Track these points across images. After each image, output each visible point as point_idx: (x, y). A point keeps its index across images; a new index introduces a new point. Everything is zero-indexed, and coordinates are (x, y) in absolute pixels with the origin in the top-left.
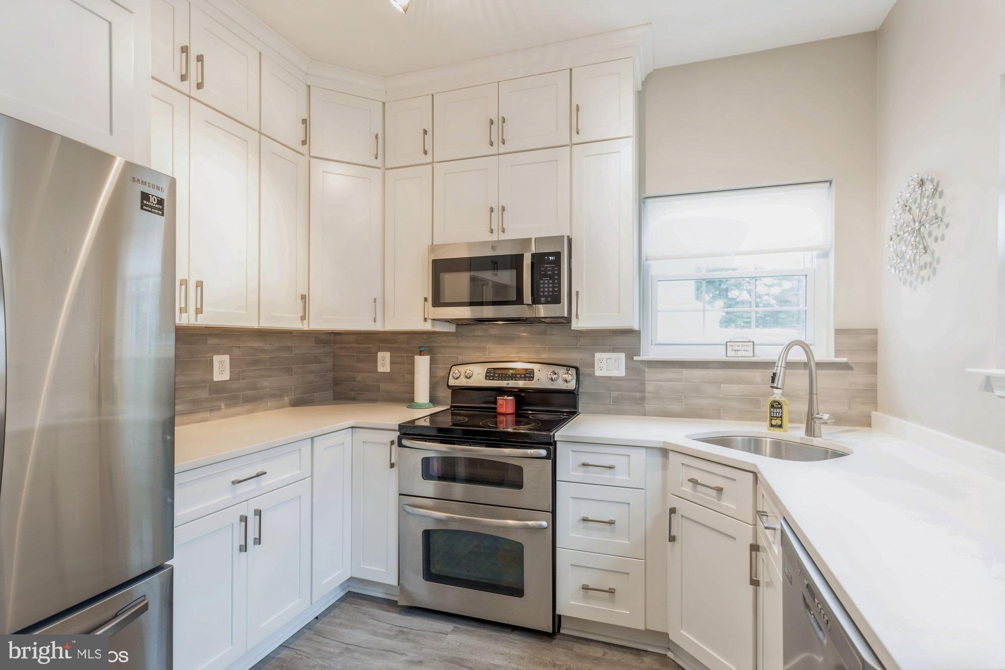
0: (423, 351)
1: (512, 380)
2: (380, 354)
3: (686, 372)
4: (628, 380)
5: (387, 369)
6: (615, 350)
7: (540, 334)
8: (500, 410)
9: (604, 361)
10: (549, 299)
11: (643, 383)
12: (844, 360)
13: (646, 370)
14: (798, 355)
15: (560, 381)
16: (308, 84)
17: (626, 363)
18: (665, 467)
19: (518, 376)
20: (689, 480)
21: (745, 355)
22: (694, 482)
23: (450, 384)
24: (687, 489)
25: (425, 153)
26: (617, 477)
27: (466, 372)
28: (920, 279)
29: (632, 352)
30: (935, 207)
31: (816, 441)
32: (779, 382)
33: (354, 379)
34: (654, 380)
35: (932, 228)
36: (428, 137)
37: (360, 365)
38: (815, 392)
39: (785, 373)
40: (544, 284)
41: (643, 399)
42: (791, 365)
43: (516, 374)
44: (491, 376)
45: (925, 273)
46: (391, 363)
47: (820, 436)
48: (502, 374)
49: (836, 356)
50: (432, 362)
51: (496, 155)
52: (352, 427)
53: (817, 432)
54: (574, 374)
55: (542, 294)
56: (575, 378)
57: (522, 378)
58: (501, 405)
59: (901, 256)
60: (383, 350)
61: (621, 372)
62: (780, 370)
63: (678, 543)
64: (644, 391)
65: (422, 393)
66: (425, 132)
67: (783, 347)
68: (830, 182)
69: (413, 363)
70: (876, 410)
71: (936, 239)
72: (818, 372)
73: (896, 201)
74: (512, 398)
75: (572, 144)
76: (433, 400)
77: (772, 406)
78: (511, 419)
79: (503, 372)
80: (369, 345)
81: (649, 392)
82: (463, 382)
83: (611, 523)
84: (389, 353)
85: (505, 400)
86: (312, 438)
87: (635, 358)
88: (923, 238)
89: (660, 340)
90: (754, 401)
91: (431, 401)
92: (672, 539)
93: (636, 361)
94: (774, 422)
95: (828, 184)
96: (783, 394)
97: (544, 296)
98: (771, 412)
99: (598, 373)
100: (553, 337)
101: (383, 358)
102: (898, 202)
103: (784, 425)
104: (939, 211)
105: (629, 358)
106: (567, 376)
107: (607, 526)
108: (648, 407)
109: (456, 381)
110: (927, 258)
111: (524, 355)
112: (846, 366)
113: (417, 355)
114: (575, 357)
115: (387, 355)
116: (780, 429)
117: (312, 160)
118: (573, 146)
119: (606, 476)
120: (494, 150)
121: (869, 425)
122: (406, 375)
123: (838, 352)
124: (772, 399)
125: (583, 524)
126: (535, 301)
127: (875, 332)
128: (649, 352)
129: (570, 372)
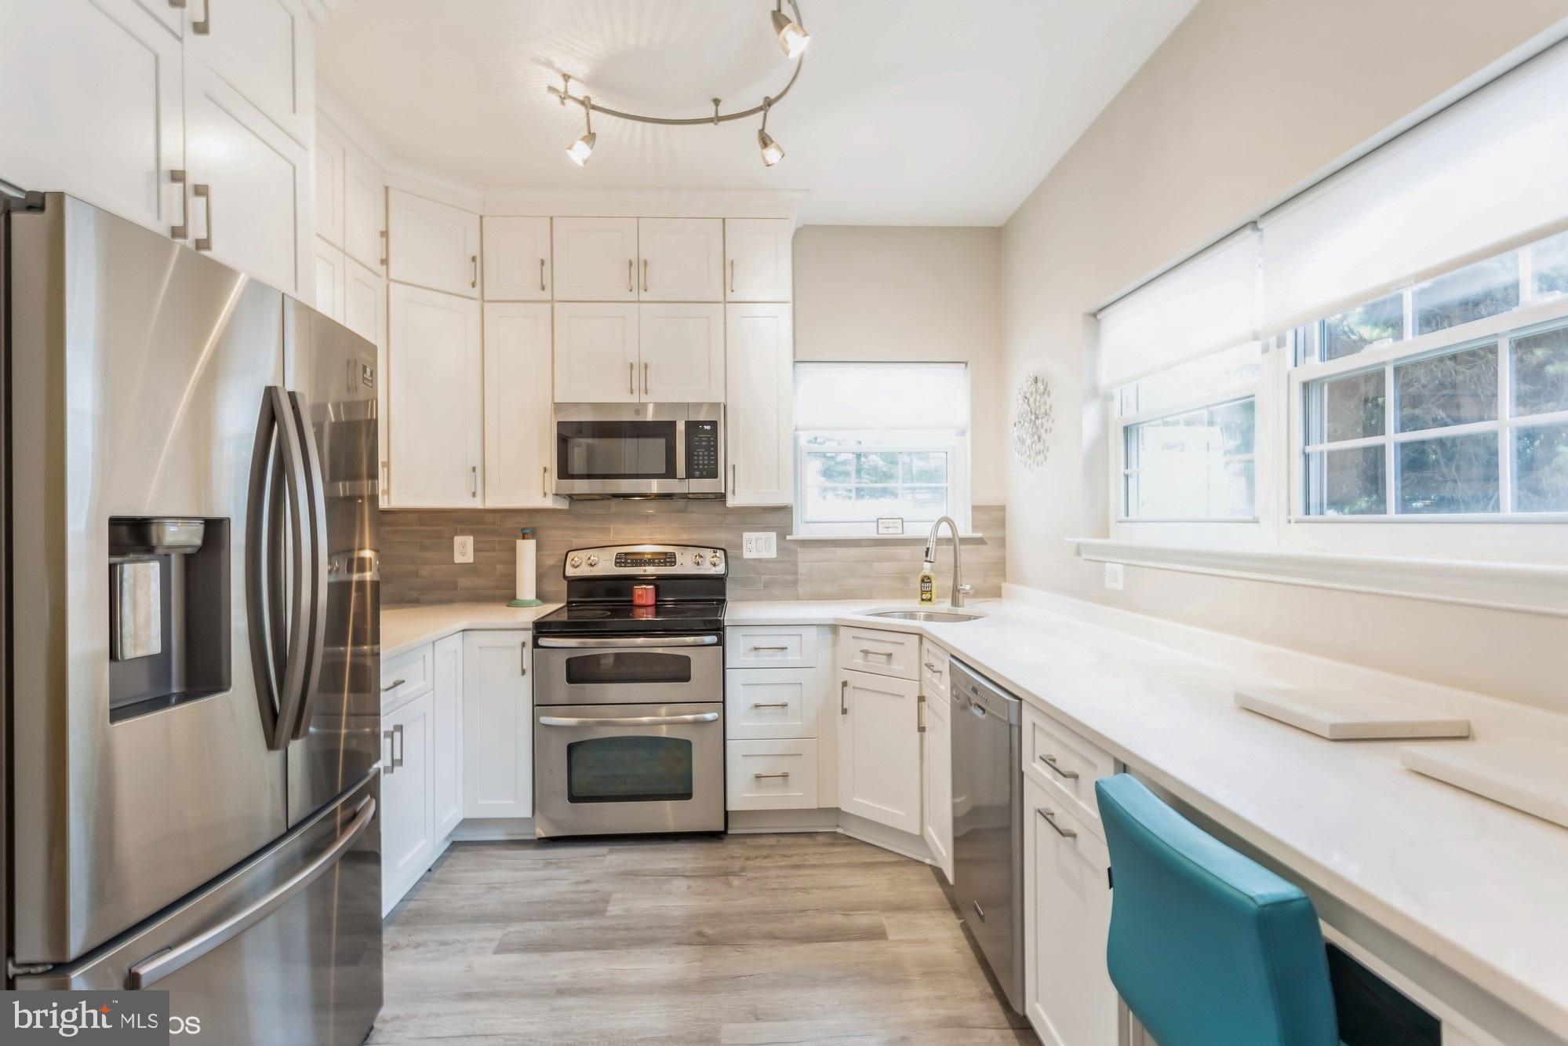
0: (527, 533)
1: (649, 565)
2: (458, 540)
3: (840, 552)
4: (781, 562)
5: (469, 558)
6: (765, 529)
7: (679, 511)
8: (638, 601)
9: (754, 542)
10: (705, 473)
11: (796, 565)
12: (979, 535)
13: (799, 549)
14: (945, 531)
15: (707, 564)
16: (387, 185)
17: (777, 543)
18: (835, 644)
19: (657, 561)
20: (861, 651)
21: (894, 532)
22: (866, 652)
23: (567, 574)
24: (858, 661)
25: (543, 288)
26: (789, 658)
27: (589, 558)
28: (1036, 462)
29: (784, 531)
30: (1045, 404)
31: (961, 611)
32: (931, 557)
33: (416, 574)
34: (807, 560)
35: (1044, 420)
36: (547, 268)
37: (426, 555)
38: (958, 565)
39: (936, 549)
40: (698, 456)
41: (796, 582)
42: (940, 541)
43: (654, 559)
44: (623, 563)
45: (1040, 458)
46: (475, 550)
47: (963, 606)
48: (637, 560)
49: (973, 531)
50: (539, 548)
51: (636, 302)
52: (463, 631)
53: (960, 604)
54: (723, 557)
55: (696, 467)
56: (724, 560)
57: (662, 563)
58: (639, 595)
59: (1022, 441)
60: (463, 533)
61: (771, 553)
62: (932, 545)
63: (850, 713)
64: (796, 573)
65: (526, 587)
66: (543, 263)
67: (933, 524)
68: (966, 364)
69: (513, 550)
70: (1005, 582)
71: (1046, 431)
72: (962, 547)
73: (1018, 392)
74: (652, 587)
75: (726, 302)
76: (542, 596)
77: (923, 581)
78: (651, 610)
79: (637, 557)
80: (441, 528)
81: (801, 575)
82: (585, 571)
83: (784, 705)
84: (472, 538)
85: (645, 589)
86: (434, 642)
87: (788, 537)
88: (1037, 428)
89: (809, 518)
90: (903, 578)
91: (538, 597)
92: (844, 711)
93: (789, 540)
94: (924, 596)
95: (964, 365)
96: (932, 569)
97: (698, 469)
98: (921, 587)
99: (747, 555)
100: (695, 516)
101: (464, 545)
102: (1020, 393)
103: (933, 599)
104: (1047, 407)
105: (782, 537)
106: (715, 559)
107: (780, 710)
108: (801, 590)
109: (575, 570)
110: (1040, 446)
111: (658, 537)
112: (980, 541)
113: (519, 538)
114: (720, 537)
115: (469, 540)
116: (931, 603)
117: (392, 285)
118: (727, 304)
119: (778, 658)
120: (633, 296)
121: (1000, 596)
122: (499, 567)
123: (975, 528)
124: (922, 574)
125: (754, 712)
126: (690, 475)
127: (1003, 508)
128: (801, 531)
129: (718, 554)
